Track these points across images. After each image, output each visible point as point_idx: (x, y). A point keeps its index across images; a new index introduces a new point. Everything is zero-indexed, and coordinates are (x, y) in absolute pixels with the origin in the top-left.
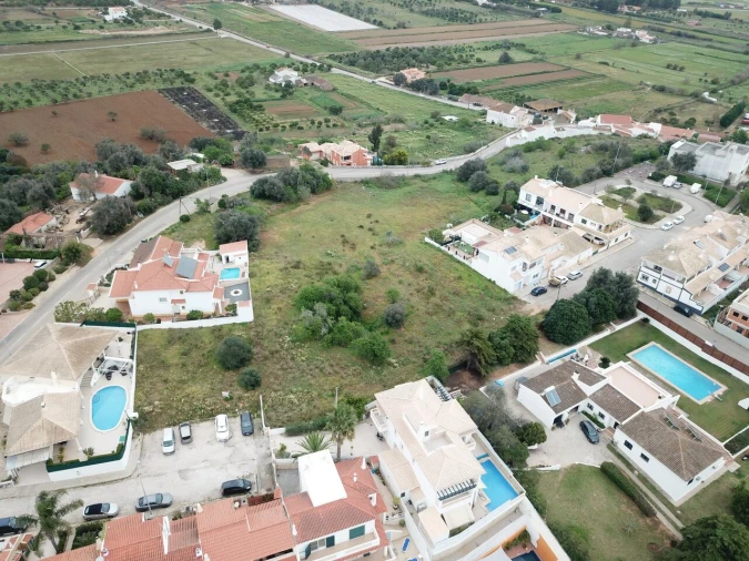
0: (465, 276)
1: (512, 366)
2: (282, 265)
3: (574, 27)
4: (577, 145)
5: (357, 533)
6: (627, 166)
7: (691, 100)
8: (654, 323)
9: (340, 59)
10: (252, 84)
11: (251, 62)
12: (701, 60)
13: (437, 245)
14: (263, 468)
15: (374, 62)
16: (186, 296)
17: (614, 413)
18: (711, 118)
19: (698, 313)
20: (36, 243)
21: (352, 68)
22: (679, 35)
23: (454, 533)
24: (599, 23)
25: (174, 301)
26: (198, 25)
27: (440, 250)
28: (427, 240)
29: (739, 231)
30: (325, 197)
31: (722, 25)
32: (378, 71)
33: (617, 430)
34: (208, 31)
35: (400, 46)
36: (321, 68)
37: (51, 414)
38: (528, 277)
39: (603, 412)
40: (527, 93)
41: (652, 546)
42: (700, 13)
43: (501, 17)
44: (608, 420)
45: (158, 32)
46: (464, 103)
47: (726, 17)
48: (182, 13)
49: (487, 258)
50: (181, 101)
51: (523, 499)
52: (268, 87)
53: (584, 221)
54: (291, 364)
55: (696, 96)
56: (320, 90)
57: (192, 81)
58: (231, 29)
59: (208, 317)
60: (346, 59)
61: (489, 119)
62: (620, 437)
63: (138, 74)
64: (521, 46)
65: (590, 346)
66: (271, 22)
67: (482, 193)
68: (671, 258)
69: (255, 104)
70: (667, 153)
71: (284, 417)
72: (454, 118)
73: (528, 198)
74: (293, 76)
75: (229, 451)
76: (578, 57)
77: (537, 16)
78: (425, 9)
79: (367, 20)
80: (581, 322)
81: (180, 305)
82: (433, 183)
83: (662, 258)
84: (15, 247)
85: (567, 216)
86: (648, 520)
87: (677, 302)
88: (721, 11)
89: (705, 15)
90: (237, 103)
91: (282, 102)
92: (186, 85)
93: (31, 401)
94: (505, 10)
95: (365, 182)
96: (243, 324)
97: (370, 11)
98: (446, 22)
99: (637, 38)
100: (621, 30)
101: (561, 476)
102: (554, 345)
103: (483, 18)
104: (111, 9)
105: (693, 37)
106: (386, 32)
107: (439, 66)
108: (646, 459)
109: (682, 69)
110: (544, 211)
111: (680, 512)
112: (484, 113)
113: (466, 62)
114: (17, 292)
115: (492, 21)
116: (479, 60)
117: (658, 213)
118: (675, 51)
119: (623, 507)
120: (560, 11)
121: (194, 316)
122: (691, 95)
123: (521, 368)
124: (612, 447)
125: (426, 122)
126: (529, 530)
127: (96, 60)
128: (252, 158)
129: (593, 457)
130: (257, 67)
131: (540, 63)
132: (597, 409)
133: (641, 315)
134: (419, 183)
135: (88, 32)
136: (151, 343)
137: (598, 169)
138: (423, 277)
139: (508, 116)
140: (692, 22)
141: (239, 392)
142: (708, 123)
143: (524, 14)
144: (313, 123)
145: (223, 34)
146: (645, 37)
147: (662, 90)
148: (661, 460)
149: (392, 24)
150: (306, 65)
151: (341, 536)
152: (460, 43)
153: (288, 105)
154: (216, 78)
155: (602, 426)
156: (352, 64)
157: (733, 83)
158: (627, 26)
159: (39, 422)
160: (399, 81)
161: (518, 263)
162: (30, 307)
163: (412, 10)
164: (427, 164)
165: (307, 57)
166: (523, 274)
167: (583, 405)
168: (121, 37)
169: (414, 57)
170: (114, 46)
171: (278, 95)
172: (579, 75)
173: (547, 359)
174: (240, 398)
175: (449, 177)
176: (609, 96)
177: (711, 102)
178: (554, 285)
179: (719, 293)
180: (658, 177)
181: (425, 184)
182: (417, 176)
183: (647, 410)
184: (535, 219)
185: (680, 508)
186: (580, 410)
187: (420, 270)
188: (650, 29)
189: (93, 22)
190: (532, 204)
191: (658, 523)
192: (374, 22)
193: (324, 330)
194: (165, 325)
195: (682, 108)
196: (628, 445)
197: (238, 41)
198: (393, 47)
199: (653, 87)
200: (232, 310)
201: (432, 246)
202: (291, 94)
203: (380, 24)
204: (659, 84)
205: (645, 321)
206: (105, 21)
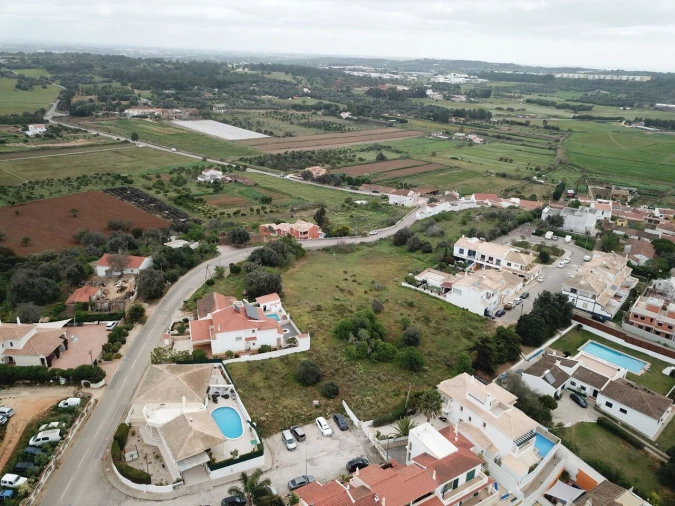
0: (444, 307)
1: (507, 364)
2: (308, 309)
3: (422, 134)
4: (472, 215)
5: (470, 476)
6: (515, 227)
7: (526, 182)
8: (586, 327)
9: (250, 161)
10: (185, 182)
11: (176, 165)
12: (521, 154)
13: (414, 287)
14: (369, 451)
15: (280, 163)
16: (258, 334)
17: (592, 384)
18: (545, 194)
19: (609, 319)
20: (99, 308)
21: (262, 167)
22: (499, 137)
23: (531, 470)
24: (439, 130)
25: (247, 339)
26: (115, 138)
27: (417, 291)
28: (404, 284)
29: (615, 262)
30: (304, 262)
31: (525, 130)
32: (286, 170)
33: (599, 395)
34: (126, 142)
35: (296, 150)
36: (237, 168)
37: (197, 426)
38: (490, 304)
39: (585, 385)
40: (408, 181)
41: (651, 467)
42: (507, 122)
43: (364, 127)
44: (589, 390)
45: (82, 144)
46: (364, 190)
47: (527, 124)
48: (96, 129)
49: (460, 292)
50: (129, 198)
51: (560, 446)
52: (199, 184)
53: (509, 264)
54: (355, 376)
55: (528, 179)
56: (244, 186)
57: (131, 182)
58: (146, 140)
59: (275, 349)
60: (256, 161)
61: (391, 202)
62: (601, 400)
63: (78, 178)
64: (388, 148)
65: (550, 346)
66: (178, 134)
67: (419, 252)
68: (582, 282)
69: (195, 198)
70: (540, 216)
71: (369, 413)
72: (364, 202)
73: (461, 251)
74: (219, 175)
75: (337, 443)
76: (434, 154)
77: (391, 125)
78: (302, 121)
79: (259, 131)
80: (543, 328)
81: (252, 342)
82: (377, 248)
83: (576, 283)
84: (84, 312)
85: (495, 261)
86: (641, 452)
87: (592, 313)
88: (523, 121)
89: (512, 123)
90: (179, 198)
91: (215, 195)
92: (126, 185)
93: (174, 420)
94: (365, 122)
95: (326, 250)
96: (303, 352)
97: (259, 123)
98: (322, 131)
99: (470, 140)
100: (457, 134)
101: (574, 432)
102: (528, 348)
103: (351, 128)
104: (31, 127)
105: (509, 139)
106: (278, 140)
107: (332, 164)
108: (624, 411)
109: (511, 161)
110: (477, 260)
111: (658, 443)
112: (386, 198)
113: (352, 161)
114: (106, 345)
115: (357, 130)
116: (361, 159)
117: (552, 257)
118: (501, 149)
119: (622, 445)
120: (406, 122)
121: (264, 349)
122: (525, 179)
123: (513, 364)
124: (597, 408)
125: (344, 206)
126: (568, 470)
127: (32, 168)
128: (239, 235)
129: (588, 417)
130: (182, 169)
131: (407, 160)
132: (579, 384)
133: (575, 323)
134: (367, 249)
135: (12, 145)
136: (237, 373)
137: (499, 230)
138: (415, 310)
139: (407, 198)
140: (505, 128)
141: (324, 401)
142: (545, 198)
143: (380, 124)
144: (252, 210)
145: (141, 145)
146: (477, 140)
147: (504, 176)
148: (636, 409)
149: (281, 134)
150: (223, 166)
151: (462, 478)
152: (341, 146)
153: (222, 198)
154: (150, 179)
155: (585, 396)
156: (262, 164)
157: (550, 169)
158: (461, 131)
159: (192, 434)
160: (307, 176)
161: (484, 293)
162: (119, 357)
163: (292, 123)
164: (365, 235)
165: (222, 160)
166: (489, 301)
167: (567, 384)
168: (48, 148)
169: (310, 158)
170: (43, 156)
171: (211, 190)
172: (440, 167)
173: (527, 357)
174: (326, 405)
175: (386, 244)
176: (467, 181)
177: (541, 184)
178: (508, 308)
179: (617, 305)
180: (540, 233)
181: (372, 249)
182: (362, 243)
183: (614, 379)
184: (471, 266)
185: (657, 441)
186: (566, 387)
187: (411, 305)
188: (478, 134)
189: (16, 137)
190: (465, 255)
191: (647, 453)
192: (266, 133)
193: (369, 350)
194: (244, 358)
195: (523, 188)
196: (609, 405)
197: (155, 150)
198: (290, 151)
199: (497, 174)
200: (292, 342)
201: (410, 288)
202: (221, 189)
203: (271, 134)
204: (501, 172)
205: (580, 326)
206: (27, 136)
